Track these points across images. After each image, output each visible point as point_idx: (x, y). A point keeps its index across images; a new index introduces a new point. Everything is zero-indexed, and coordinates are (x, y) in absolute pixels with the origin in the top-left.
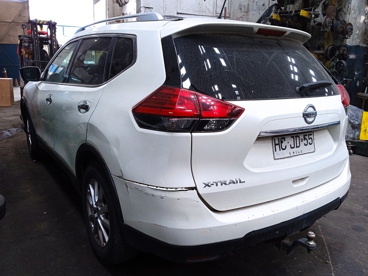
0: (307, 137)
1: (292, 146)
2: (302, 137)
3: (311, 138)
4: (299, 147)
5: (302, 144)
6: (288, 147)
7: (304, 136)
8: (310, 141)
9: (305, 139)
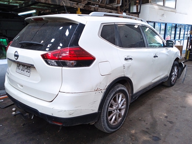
0: (28, 68)
1: (22, 69)
2: (26, 67)
3: (29, 70)
4: (24, 71)
5: (25, 71)
6: (20, 69)
7: (27, 67)
8: (29, 71)
9: (27, 69)
